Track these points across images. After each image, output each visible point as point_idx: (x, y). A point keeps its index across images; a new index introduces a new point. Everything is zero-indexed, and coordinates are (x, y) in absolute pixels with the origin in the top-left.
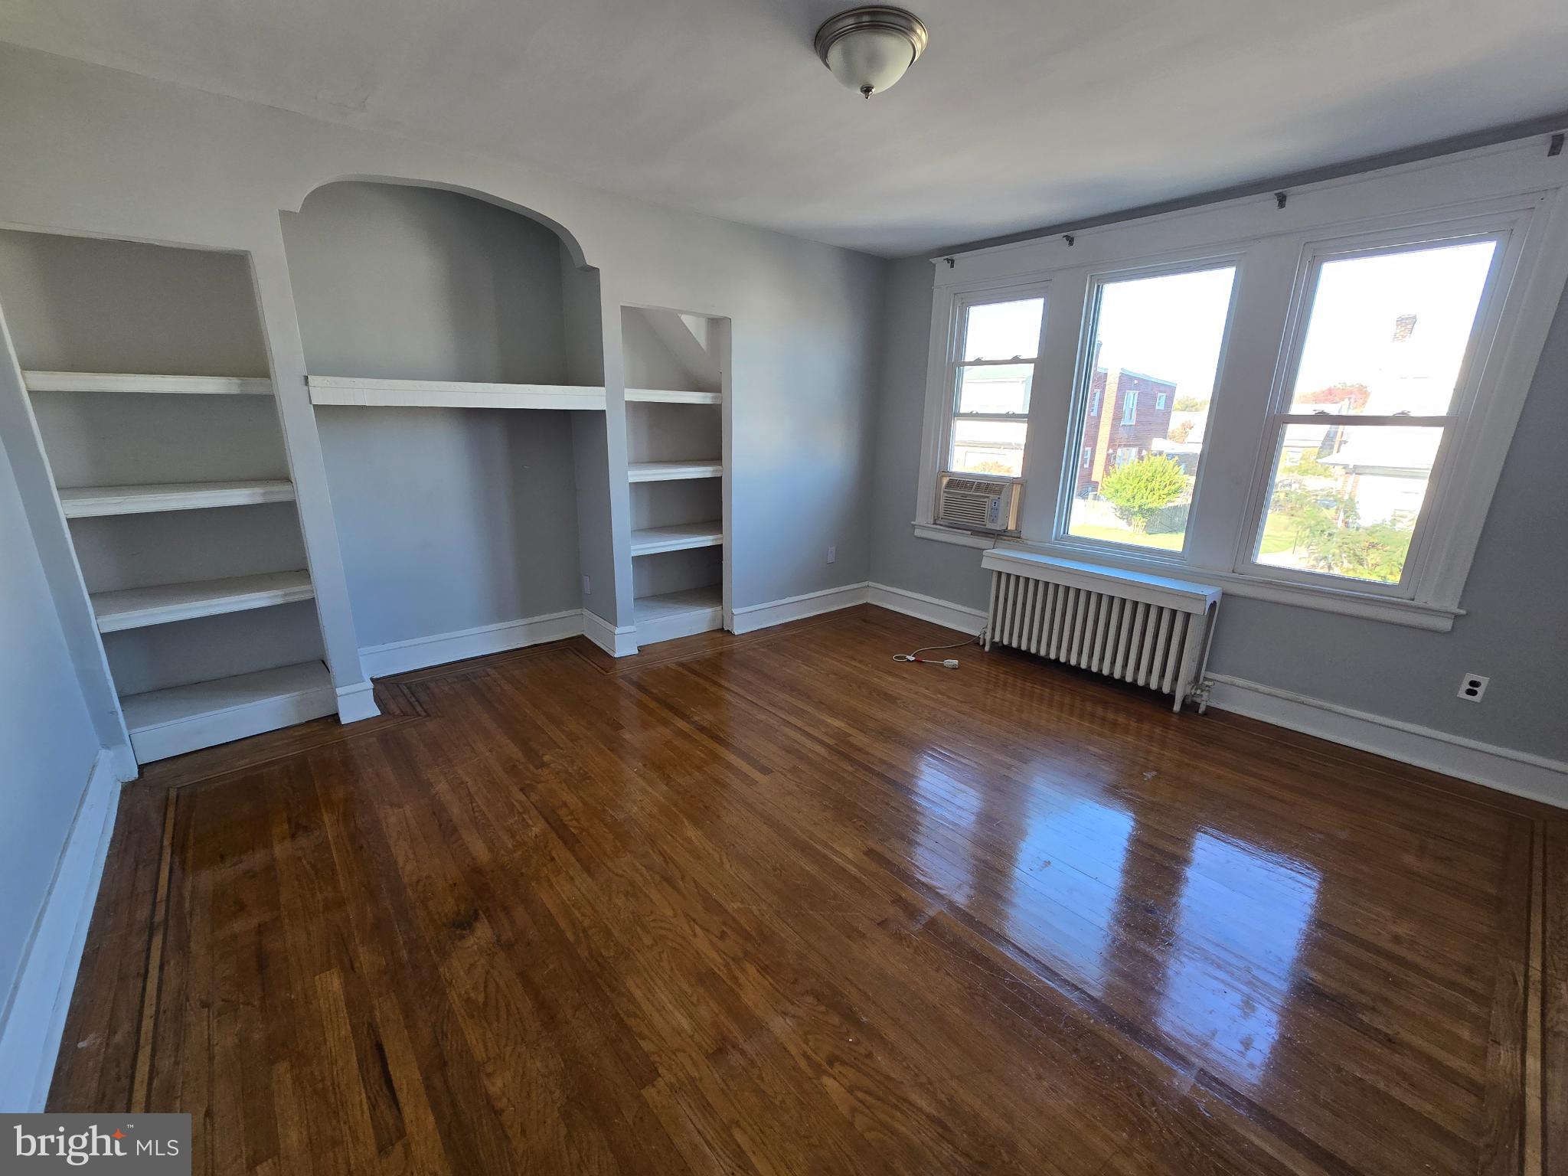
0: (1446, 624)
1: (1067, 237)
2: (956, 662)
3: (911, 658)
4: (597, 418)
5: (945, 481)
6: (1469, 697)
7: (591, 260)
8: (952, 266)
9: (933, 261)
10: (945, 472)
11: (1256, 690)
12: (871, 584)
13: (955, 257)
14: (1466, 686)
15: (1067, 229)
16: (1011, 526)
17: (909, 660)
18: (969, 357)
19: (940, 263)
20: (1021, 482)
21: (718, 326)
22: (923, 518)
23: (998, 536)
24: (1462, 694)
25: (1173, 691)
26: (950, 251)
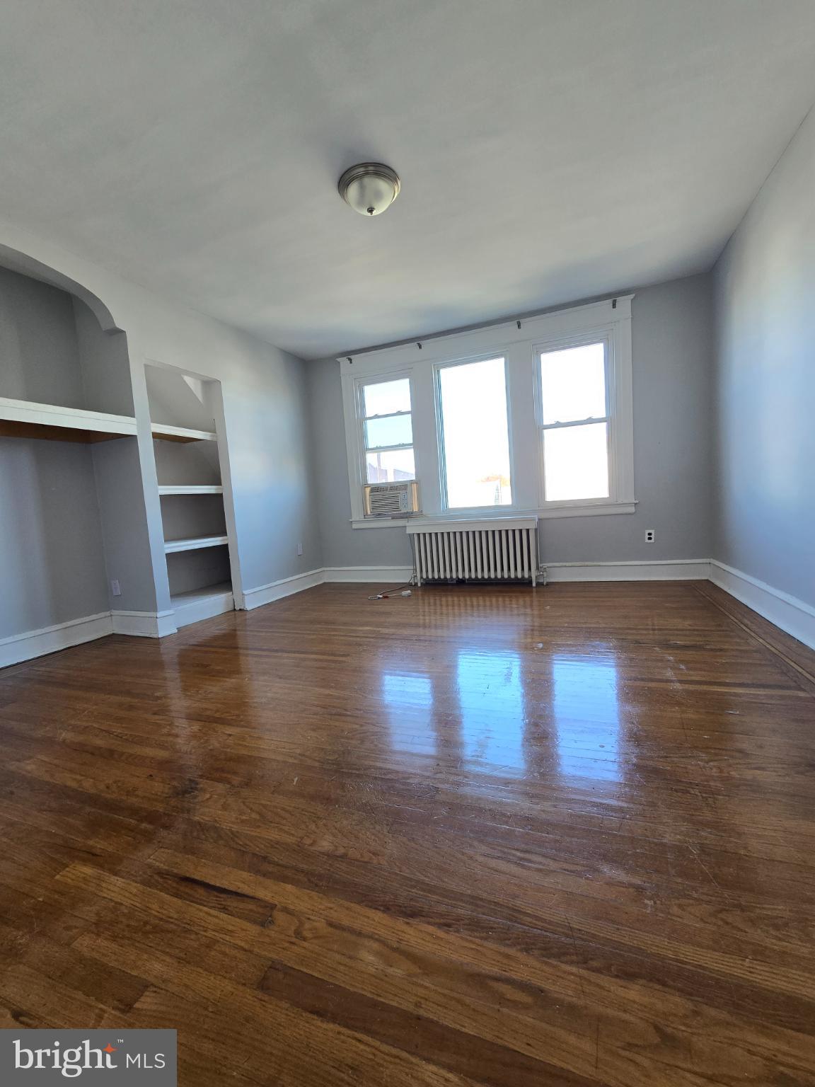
0: (632, 509)
1: (419, 344)
2: (409, 591)
3: (381, 596)
4: (130, 439)
5: (368, 490)
6: (650, 541)
7: (119, 324)
8: (351, 363)
9: (339, 360)
10: (366, 485)
11: (565, 566)
12: (325, 569)
13: (352, 357)
14: (647, 536)
15: (418, 340)
16: (416, 509)
17: (379, 598)
18: (369, 414)
19: (343, 361)
20: (416, 482)
21: (210, 385)
22: (356, 515)
23: (408, 516)
24: (647, 541)
25: (530, 577)
26: (349, 354)
